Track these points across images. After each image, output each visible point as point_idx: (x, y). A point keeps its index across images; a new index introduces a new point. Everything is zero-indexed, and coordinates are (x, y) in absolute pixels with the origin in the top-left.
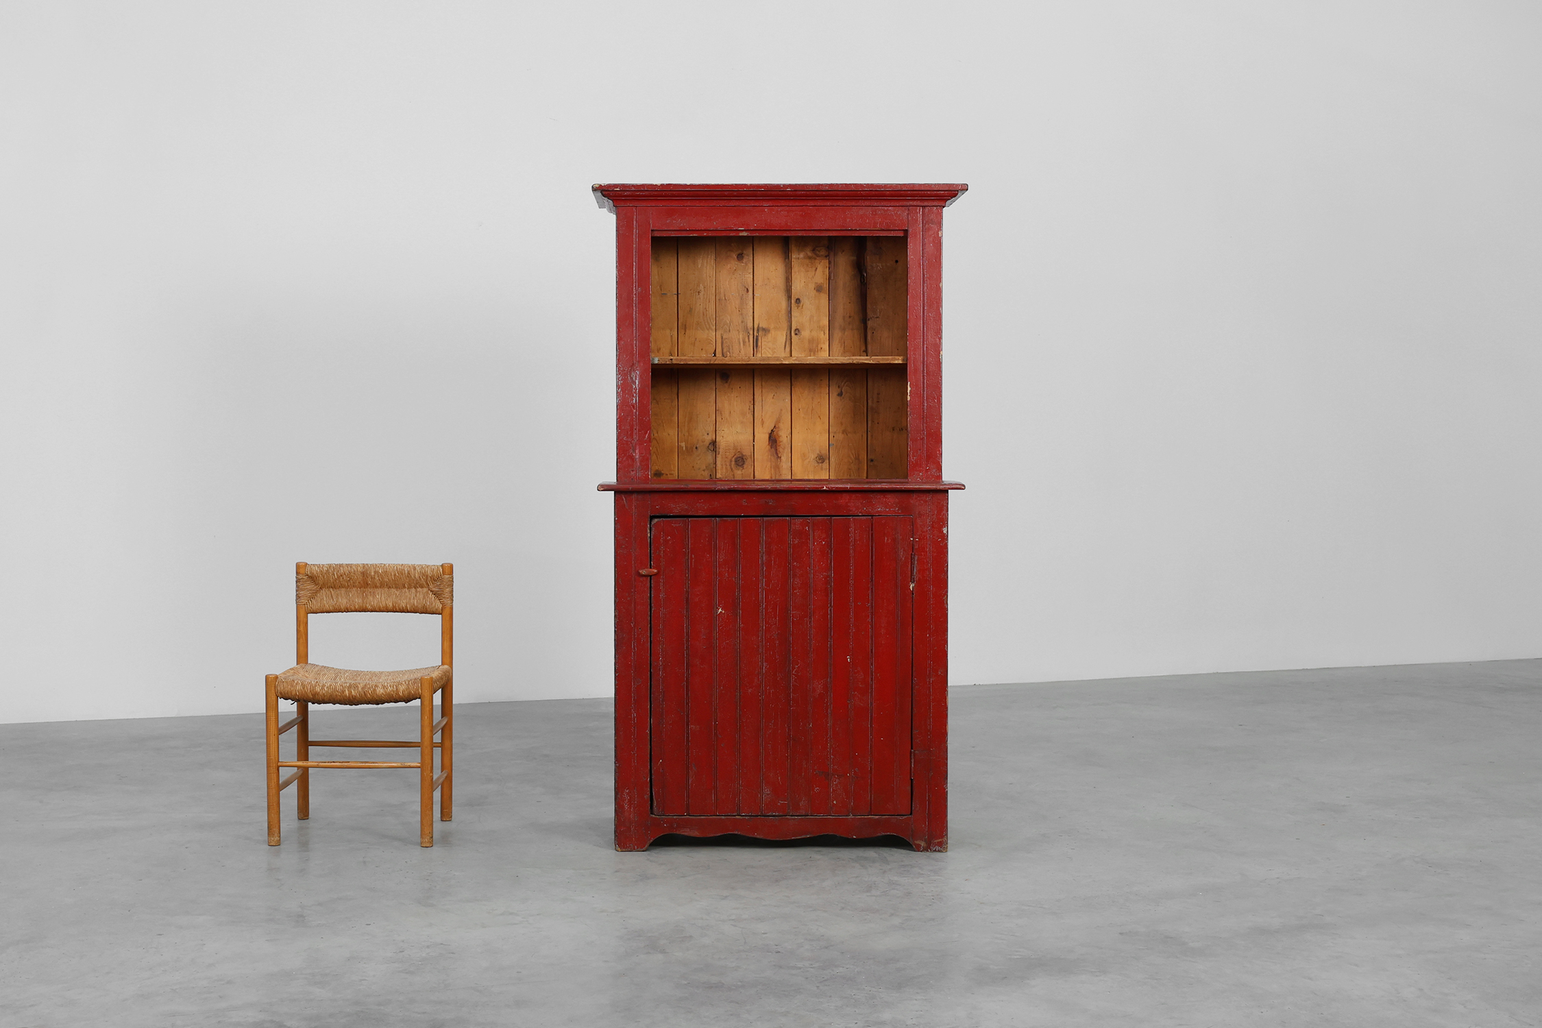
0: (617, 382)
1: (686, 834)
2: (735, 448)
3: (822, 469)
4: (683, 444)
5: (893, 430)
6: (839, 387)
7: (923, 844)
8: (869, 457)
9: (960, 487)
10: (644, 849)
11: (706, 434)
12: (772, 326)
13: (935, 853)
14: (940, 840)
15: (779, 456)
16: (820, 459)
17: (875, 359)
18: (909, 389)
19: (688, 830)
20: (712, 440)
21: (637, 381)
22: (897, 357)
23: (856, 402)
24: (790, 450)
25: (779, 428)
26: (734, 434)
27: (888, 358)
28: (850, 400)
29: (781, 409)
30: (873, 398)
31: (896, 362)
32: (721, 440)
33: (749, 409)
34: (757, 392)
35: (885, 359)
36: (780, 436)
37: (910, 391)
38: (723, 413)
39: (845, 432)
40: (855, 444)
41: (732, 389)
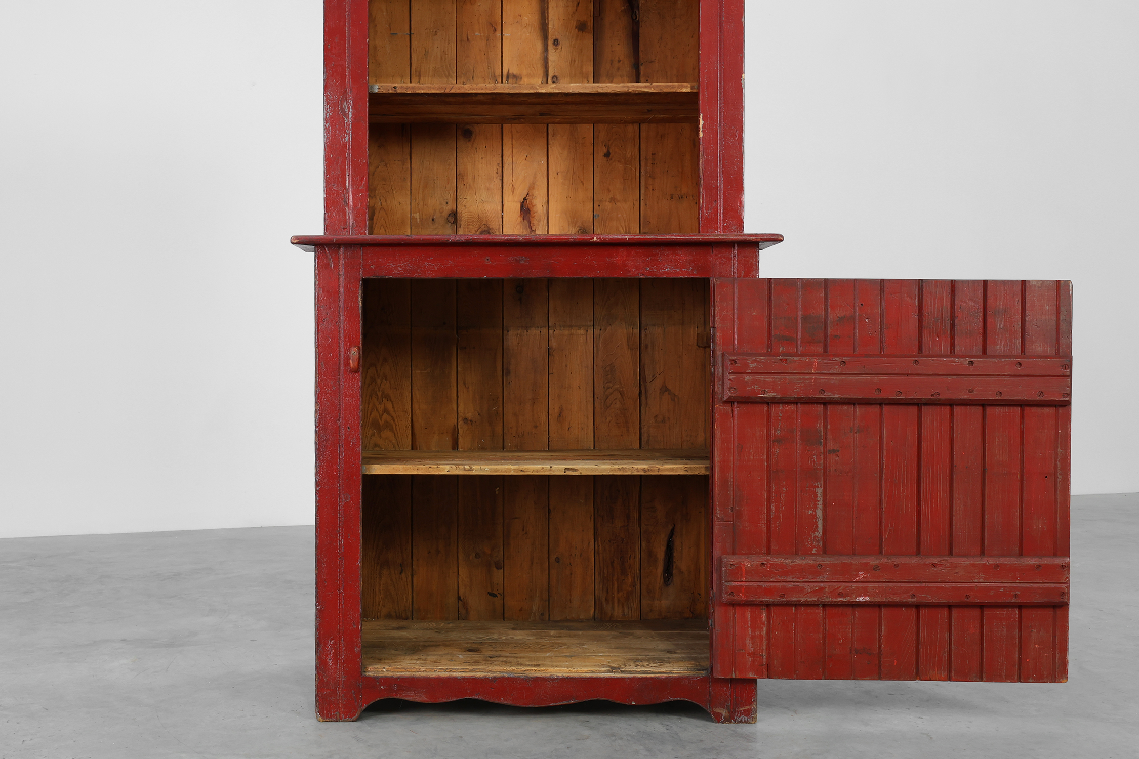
0: (325, 114)
1: (410, 699)
2: (480, 219)
4: (417, 215)
5: (672, 198)
6: (605, 146)
7: (724, 713)
9: (776, 239)
10: (354, 718)
11: (444, 204)
12: (525, 72)
13: (740, 724)
14: (747, 708)
15: (534, 229)
17: (657, 86)
18: (702, 123)
19: (412, 694)
20: (452, 210)
21: (350, 114)
22: (685, 84)
23: (626, 164)
24: (546, 222)
25: (533, 195)
26: (479, 203)
27: (673, 85)
28: (618, 161)
29: (535, 174)
30: (646, 159)
31: (681, 91)
32: (462, 209)
33: (497, 173)
34: (507, 153)
35: (670, 86)
36: (534, 206)
37: (703, 125)
38: (465, 178)
39: (613, 200)
40: (625, 215)
41: (476, 148)
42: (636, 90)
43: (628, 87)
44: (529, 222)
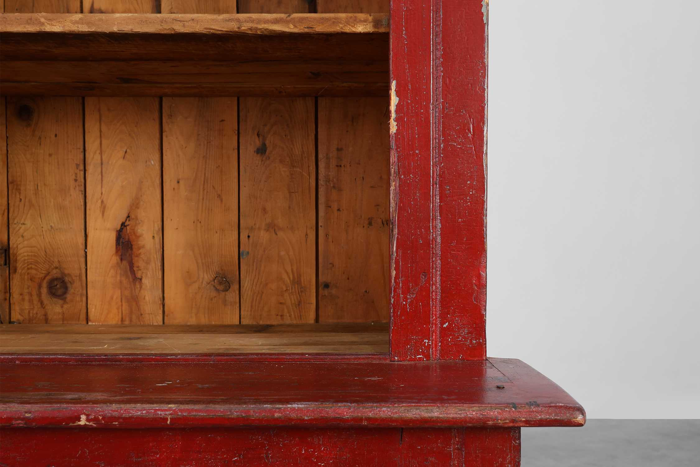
3: (225, 303)
5: (370, 224)
6: (258, 135)
8: (322, 279)
15: (139, 275)
16: (220, 283)
17: (301, 20)
18: (394, 100)
22: (361, 16)
23: (293, 166)
24: (159, 264)
25: (137, 219)
26: (46, 231)
27: (335, 18)
28: (281, 161)
29: (141, 182)
30: (328, 158)
31: (354, 30)
32: (18, 242)
33: (76, 180)
34: (92, 145)
35: (328, 19)
36: (139, 237)
37: (398, 106)
38: (22, 188)
39: (272, 227)
40: (291, 253)
41: (40, 138)
42: (257, 29)
43: (238, 20)
44: (131, 265)
